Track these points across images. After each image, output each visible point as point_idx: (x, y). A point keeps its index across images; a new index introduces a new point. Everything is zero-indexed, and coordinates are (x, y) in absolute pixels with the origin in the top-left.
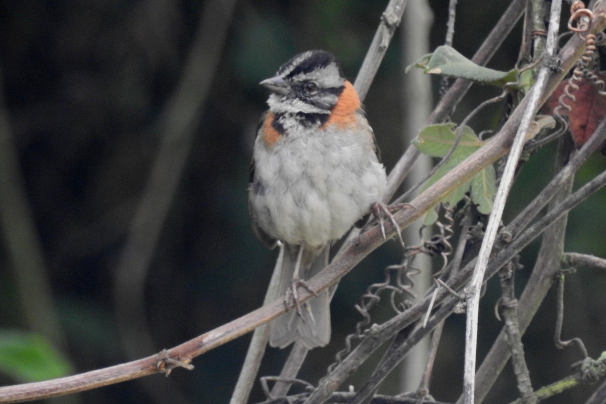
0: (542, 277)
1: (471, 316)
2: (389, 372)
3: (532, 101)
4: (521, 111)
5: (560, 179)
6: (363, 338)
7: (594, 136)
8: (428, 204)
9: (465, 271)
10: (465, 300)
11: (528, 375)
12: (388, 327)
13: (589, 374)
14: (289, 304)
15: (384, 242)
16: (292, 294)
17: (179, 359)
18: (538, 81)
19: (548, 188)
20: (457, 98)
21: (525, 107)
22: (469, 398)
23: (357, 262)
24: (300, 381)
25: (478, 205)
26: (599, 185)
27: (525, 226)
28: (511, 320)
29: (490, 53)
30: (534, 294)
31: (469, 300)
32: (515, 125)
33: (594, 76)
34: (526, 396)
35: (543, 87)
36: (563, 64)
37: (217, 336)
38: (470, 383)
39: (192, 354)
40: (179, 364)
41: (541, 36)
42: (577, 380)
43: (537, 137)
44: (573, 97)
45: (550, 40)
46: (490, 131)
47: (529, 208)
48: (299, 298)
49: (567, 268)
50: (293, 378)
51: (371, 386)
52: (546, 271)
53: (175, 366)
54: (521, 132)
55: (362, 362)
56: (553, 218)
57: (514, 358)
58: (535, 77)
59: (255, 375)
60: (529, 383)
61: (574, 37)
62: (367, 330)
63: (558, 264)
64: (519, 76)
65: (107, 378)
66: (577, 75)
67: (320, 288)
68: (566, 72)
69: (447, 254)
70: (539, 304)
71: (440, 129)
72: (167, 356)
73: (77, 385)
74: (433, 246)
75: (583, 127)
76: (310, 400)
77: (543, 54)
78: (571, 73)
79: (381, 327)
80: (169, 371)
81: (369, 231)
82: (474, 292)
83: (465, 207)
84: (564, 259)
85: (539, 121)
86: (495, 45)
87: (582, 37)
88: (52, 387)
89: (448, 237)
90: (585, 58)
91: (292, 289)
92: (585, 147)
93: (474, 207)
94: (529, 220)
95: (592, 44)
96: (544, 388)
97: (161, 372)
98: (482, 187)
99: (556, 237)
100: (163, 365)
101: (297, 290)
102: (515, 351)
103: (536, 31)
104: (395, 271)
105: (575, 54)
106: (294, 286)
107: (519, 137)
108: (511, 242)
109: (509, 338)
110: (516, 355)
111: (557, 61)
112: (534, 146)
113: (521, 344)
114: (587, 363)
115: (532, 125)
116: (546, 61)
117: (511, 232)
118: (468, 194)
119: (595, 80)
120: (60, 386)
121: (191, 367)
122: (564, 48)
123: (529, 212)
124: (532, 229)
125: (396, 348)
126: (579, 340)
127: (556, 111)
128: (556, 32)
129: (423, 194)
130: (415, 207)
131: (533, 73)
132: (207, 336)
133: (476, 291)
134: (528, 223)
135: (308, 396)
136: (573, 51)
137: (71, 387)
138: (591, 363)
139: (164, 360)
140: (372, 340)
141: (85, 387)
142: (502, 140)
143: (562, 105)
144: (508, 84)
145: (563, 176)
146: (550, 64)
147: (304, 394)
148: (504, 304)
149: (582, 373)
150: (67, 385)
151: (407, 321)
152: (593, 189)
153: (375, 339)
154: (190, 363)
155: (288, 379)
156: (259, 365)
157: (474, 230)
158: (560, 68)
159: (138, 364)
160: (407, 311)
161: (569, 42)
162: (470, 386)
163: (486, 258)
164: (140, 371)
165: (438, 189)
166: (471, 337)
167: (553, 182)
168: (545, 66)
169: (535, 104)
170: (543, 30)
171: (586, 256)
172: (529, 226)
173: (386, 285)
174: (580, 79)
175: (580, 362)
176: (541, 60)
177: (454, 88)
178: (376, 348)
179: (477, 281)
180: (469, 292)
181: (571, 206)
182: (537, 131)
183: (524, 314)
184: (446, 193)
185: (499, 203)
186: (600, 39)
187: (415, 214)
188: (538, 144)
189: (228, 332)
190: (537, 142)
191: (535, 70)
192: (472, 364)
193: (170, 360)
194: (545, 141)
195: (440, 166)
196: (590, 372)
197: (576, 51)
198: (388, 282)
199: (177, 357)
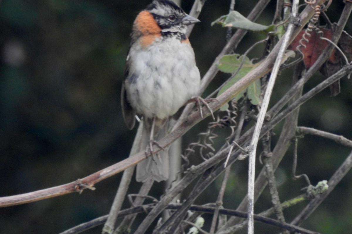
0: (285, 140)
1: (251, 161)
2: (201, 192)
3: (284, 42)
4: (278, 48)
5: (298, 86)
6: (186, 173)
7: (317, 62)
8: (226, 99)
9: (244, 136)
10: (248, 153)
11: (277, 195)
12: (200, 167)
13: (311, 194)
14: (148, 154)
15: (202, 120)
16: (150, 149)
17: (87, 184)
18: (287, 31)
19: (291, 90)
20: (238, 40)
21: (281, 45)
22: (251, 207)
23: (186, 131)
24: (150, 197)
25: (251, 100)
26: (319, 89)
27: (278, 112)
28: (269, 164)
29: (257, 15)
30: (281, 150)
31: (250, 153)
32: (274, 56)
33: (317, 29)
34: (276, 206)
35: (290, 34)
36: (301, 22)
37: (108, 171)
38: (251, 199)
39: (95, 181)
40: (87, 187)
41: (288, 6)
42: (305, 198)
43: (286, 62)
44: (307, 40)
45: (294, 8)
46: (257, 59)
47: (280, 102)
48: (153, 150)
49: (299, 135)
50: (146, 195)
51: (191, 200)
52: (288, 137)
53: (85, 188)
54: (278, 60)
55: (185, 186)
56: (294, 107)
57: (270, 185)
58: (285, 29)
59: (125, 193)
60: (278, 199)
61: (307, 7)
62: (189, 169)
63: (294, 133)
64: (276, 28)
65: (46, 195)
66: (310, 28)
67: (166, 145)
68: (303, 26)
69: (234, 127)
70: (283, 155)
71: (231, 57)
72: (80, 183)
73: (30, 198)
74: (224, 122)
75: (310, 57)
76: (156, 207)
77: (289, 16)
78: (306, 27)
79: (196, 167)
80: (81, 191)
81: (193, 114)
82: (253, 148)
83: (243, 101)
84: (298, 130)
85: (287, 53)
86: (260, 11)
87: (313, 7)
88: (16, 199)
89: (234, 118)
90: (314, 18)
91: (149, 146)
92: (312, 68)
93: (248, 101)
94: (280, 108)
95: (318, 11)
96: (286, 202)
97: (77, 191)
98: (253, 90)
99: (293, 118)
100: (78, 187)
101: (153, 146)
102: (270, 181)
103: (285, 3)
104: (204, 136)
105: (308, 16)
106: (151, 144)
107: (277, 62)
108: (270, 121)
109: (267, 174)
110: (271, 183)
111: (298, 20)
112: (285, 67)
113: (274, 177)
114: (310, 188)
115: (284, 56)
116: (292, 20)
117: (270, 115)
118: (245, 94)
119: (318, 31)
120: (20, 199)
121: (94, 189)
122: (302, 13)
123: (281, 104)
124: (282, 113)
125: (204, 179)
126: (305, 175)
127: (298, 48)
128: (297, 4)
129: (223, 94)
130: (219, 101)
131: (284, 27)
132: (102, 171)
133: (254, 148)
134: (279, 110)
135: (155, 205)
136: (307, 15)
137: (27, 199)
138: (312, 188)
139: (79, 185)
140: (191, 174)
141: (35, 200)
142: (268, 64)
143: (301, 45)
144: (270, 32)
145: (299, 84)
146: (294, 22)
147: (152, 204)
148: (264, 155)
149: (307, 194)
150: (24, 198)
151: (211, 164)
152: (316, 91)
153: (193, 174)
154: (93, 187)
155: (143, 196)
156: (127, 188)
157: (250, 114)
158: (300, 24)
159: (64, 187)
160: (211, 159)
161: (305, 10)
162: (251, 200)
163: (260, 129)
164: (65, 191)
165: (232, 91)
166: (251, 173)
167: (294, 87)
168: (292, 23)
169: (286, 44)
170: (289, 3)
171: (309, 129)
172: (280, 112)
173: (198, 144)
174: (311, 30)
175: (306, 188)
176: (289, 19)
177: (236, 35)
178: (194, 179)
179: (255, 142)
180: (250, 148)
181: (304, 100)
182: (286, 59)
183: (275, 161)
184: (236, 93)
185: (266, 99)
186: (322, 8)
187: (219, 105)
188: (287, 66)
189: (114, 170)
190: (286, 65)
191: (285, 25)
192: (252, 188)
193: (82, 185)
194: (291, 65)
195: (232, 78)
196: (312, 193)
197: (308, 15)
198: (199, 142)
199: (86, 183)
